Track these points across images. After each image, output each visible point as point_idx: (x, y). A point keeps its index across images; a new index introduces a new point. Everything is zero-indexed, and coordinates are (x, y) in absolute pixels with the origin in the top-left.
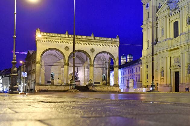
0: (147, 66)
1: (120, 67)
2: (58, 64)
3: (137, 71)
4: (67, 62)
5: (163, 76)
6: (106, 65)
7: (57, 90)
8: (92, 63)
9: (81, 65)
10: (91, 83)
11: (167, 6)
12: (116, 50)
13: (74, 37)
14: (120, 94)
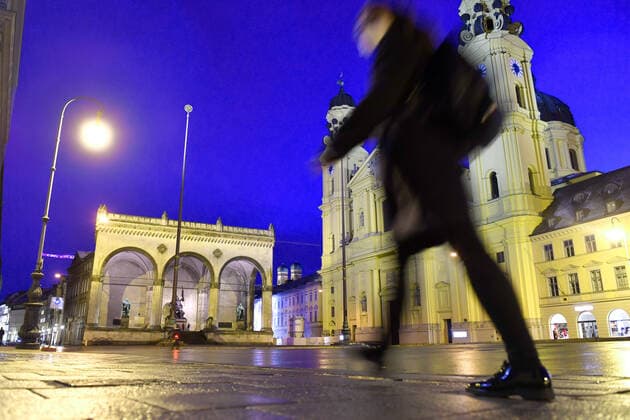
0: (332, 288)
1: (277, 290)
2: (140, 281)
3: (311, 300)
4: (160, 277)
5: (365, 309)
6: (245, 284)
7: (133, 340)
8: (216, 281)
9: (191, 285)
10: (211, 325)
11: (369, 170)
12: (267, 253)
13: (179, 224)
14: (274, 352)
